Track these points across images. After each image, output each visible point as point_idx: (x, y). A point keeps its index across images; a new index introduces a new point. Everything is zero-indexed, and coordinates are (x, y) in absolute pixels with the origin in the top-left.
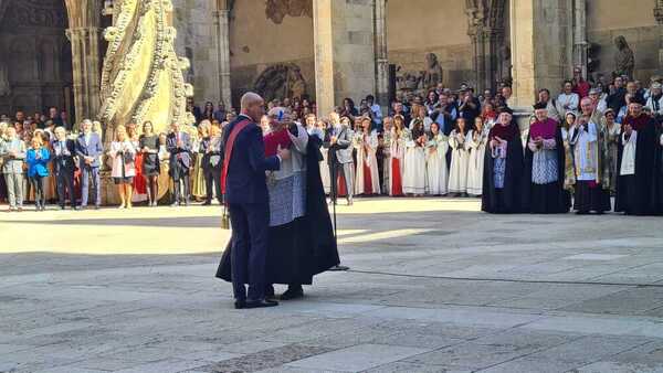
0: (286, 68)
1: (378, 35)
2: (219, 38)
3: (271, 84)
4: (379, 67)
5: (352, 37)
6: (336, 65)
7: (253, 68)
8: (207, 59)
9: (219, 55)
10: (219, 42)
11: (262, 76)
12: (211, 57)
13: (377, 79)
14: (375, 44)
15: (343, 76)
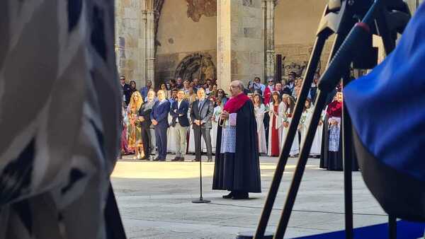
0: (201, 56)
1: (268, 31)
2: (146, 30)
3: (190, 68)
4: (268, 56)
5: (247, 32)
6: (233, 53)
7: (175, 56)
8: (137, 46)
9: (146, 43)
10: (146, 34)
11: (182, 62)
12: (139, 45)
13: (265, 65)
14: (265, 39)
15: (239, 62)
